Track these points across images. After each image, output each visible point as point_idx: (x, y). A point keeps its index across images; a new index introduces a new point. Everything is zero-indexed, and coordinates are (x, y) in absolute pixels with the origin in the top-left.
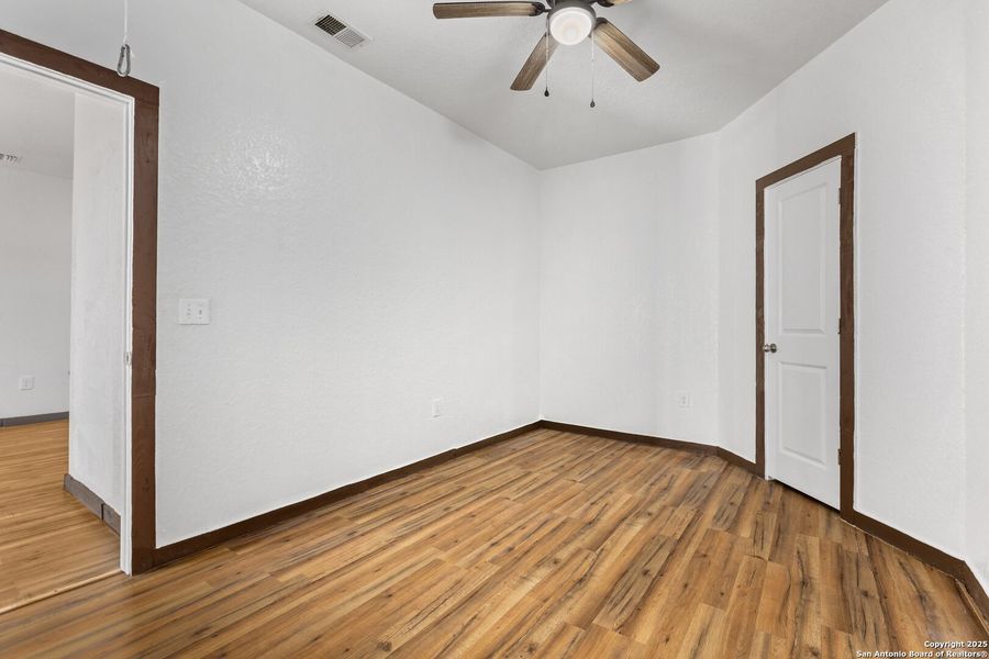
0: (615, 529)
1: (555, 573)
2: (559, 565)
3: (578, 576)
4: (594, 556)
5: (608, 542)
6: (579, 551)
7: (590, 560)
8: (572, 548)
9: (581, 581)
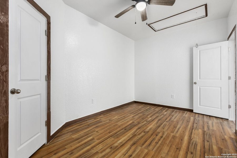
0: (127, 141)
1: (144, 130)
2: (144, 131)
3: (140, 129)
4: (135, 133)
5: (131, 137)
6: (139, 134)
7: (137, 132)
8: (141, 135)
9: (139, 128)
